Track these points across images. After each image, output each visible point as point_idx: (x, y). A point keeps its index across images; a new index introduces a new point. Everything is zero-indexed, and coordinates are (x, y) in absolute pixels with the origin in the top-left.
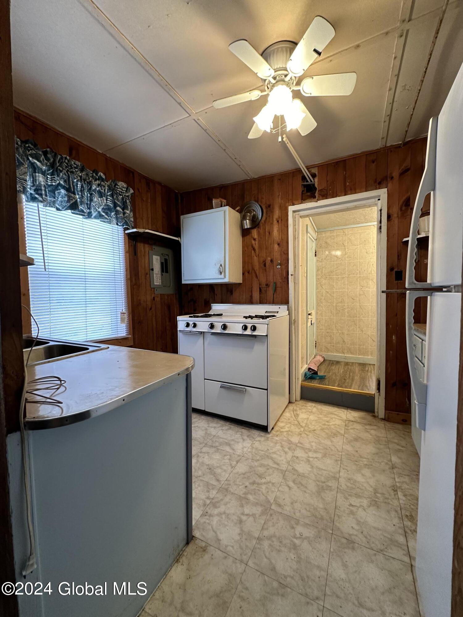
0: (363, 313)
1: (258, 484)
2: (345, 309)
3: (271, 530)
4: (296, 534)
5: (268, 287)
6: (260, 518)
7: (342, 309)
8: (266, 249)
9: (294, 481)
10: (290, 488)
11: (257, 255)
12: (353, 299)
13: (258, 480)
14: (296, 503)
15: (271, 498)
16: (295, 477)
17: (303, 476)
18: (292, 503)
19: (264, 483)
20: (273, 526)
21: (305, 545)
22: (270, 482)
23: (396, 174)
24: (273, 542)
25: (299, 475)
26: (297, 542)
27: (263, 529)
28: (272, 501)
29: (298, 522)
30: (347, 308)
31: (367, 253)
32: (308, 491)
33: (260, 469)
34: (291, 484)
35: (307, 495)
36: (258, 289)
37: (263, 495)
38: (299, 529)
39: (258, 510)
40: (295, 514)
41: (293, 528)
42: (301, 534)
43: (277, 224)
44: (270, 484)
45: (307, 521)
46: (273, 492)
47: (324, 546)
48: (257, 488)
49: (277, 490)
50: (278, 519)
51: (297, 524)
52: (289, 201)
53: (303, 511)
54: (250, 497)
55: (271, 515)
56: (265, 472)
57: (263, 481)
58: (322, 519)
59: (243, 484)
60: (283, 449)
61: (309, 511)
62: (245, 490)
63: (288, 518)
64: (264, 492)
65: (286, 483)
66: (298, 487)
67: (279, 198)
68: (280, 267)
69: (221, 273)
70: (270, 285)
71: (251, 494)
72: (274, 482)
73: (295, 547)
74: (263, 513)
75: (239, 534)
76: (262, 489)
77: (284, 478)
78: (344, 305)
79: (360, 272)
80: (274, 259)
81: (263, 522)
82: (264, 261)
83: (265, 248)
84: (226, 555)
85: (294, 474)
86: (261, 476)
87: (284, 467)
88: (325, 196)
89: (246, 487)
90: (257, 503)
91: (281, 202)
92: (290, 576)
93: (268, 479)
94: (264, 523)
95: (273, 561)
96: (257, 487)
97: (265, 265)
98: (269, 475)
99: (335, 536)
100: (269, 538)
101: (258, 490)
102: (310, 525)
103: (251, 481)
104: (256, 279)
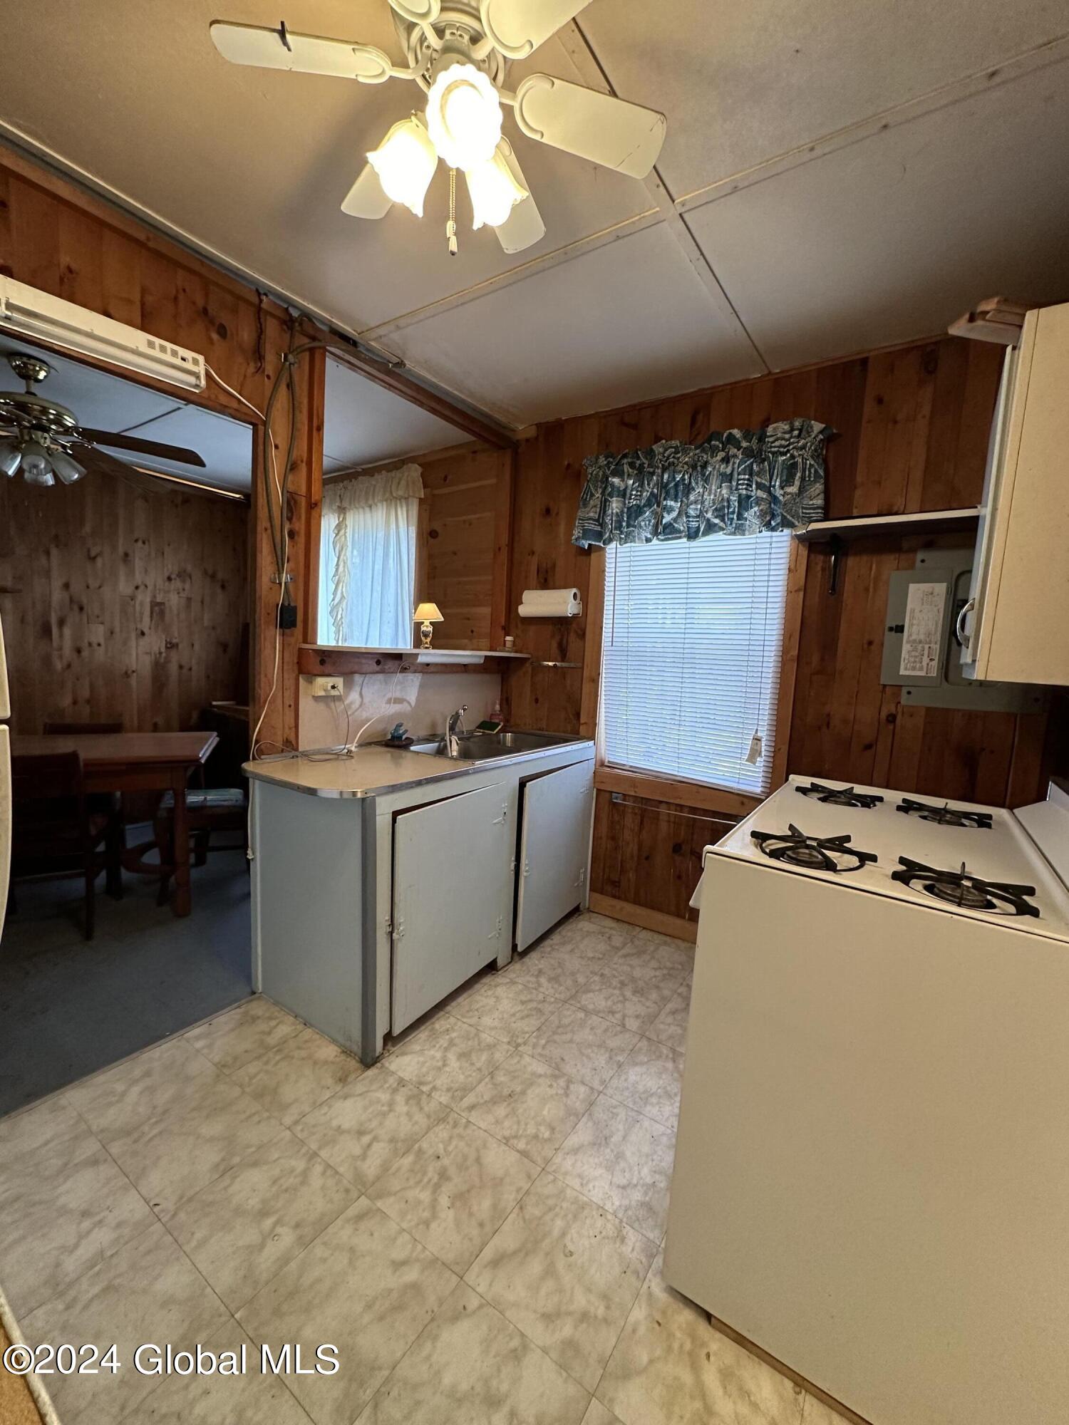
1: (437, 1187)
4: (282, 1226)
6: (352, 1168)
13: (447, 1189)
15: (388, 1205)
18: (352, 1250)
19: (435, 1200)
20: (323, 1188)
21: (252, 1236)
22: (434, 1216)
24: (295, 1177)
26: (269, 1222)
27: (328, 1166)
28: (379, 1204)
29: (304, 1243)
37: (404, 1189)
38: (287, 1237)
40: (325, 1244)
41: (297, 1226)
42: (276, 1238)
44: (426, 1214)
45: (293, 1265)
46: (403, 1214)
47: (225, 1278)
48: (426, 1180)
49: (405, 1225)
50: (331, 1201)
51: (300, 1238)
55: (347, 1191)
56: (471, 1215)
57: (444, 1201)
58: (277, 1312)
61: (311, 1286)
63: (322, 1225)
65: (417, 1260)
66: (390, 1291)
71: (415, 1163)
74: (359, 1177)
76: (421, 1191)
77: (434, 1263)
81: (341, 1170)
86: (460, 1198)
89: (439, 1157)
90: (387, 1171)
94: (337, 1173)
99: (223, 1319)
100: (305, 1174)
102: (281, 1268)
103: (452, 1171)
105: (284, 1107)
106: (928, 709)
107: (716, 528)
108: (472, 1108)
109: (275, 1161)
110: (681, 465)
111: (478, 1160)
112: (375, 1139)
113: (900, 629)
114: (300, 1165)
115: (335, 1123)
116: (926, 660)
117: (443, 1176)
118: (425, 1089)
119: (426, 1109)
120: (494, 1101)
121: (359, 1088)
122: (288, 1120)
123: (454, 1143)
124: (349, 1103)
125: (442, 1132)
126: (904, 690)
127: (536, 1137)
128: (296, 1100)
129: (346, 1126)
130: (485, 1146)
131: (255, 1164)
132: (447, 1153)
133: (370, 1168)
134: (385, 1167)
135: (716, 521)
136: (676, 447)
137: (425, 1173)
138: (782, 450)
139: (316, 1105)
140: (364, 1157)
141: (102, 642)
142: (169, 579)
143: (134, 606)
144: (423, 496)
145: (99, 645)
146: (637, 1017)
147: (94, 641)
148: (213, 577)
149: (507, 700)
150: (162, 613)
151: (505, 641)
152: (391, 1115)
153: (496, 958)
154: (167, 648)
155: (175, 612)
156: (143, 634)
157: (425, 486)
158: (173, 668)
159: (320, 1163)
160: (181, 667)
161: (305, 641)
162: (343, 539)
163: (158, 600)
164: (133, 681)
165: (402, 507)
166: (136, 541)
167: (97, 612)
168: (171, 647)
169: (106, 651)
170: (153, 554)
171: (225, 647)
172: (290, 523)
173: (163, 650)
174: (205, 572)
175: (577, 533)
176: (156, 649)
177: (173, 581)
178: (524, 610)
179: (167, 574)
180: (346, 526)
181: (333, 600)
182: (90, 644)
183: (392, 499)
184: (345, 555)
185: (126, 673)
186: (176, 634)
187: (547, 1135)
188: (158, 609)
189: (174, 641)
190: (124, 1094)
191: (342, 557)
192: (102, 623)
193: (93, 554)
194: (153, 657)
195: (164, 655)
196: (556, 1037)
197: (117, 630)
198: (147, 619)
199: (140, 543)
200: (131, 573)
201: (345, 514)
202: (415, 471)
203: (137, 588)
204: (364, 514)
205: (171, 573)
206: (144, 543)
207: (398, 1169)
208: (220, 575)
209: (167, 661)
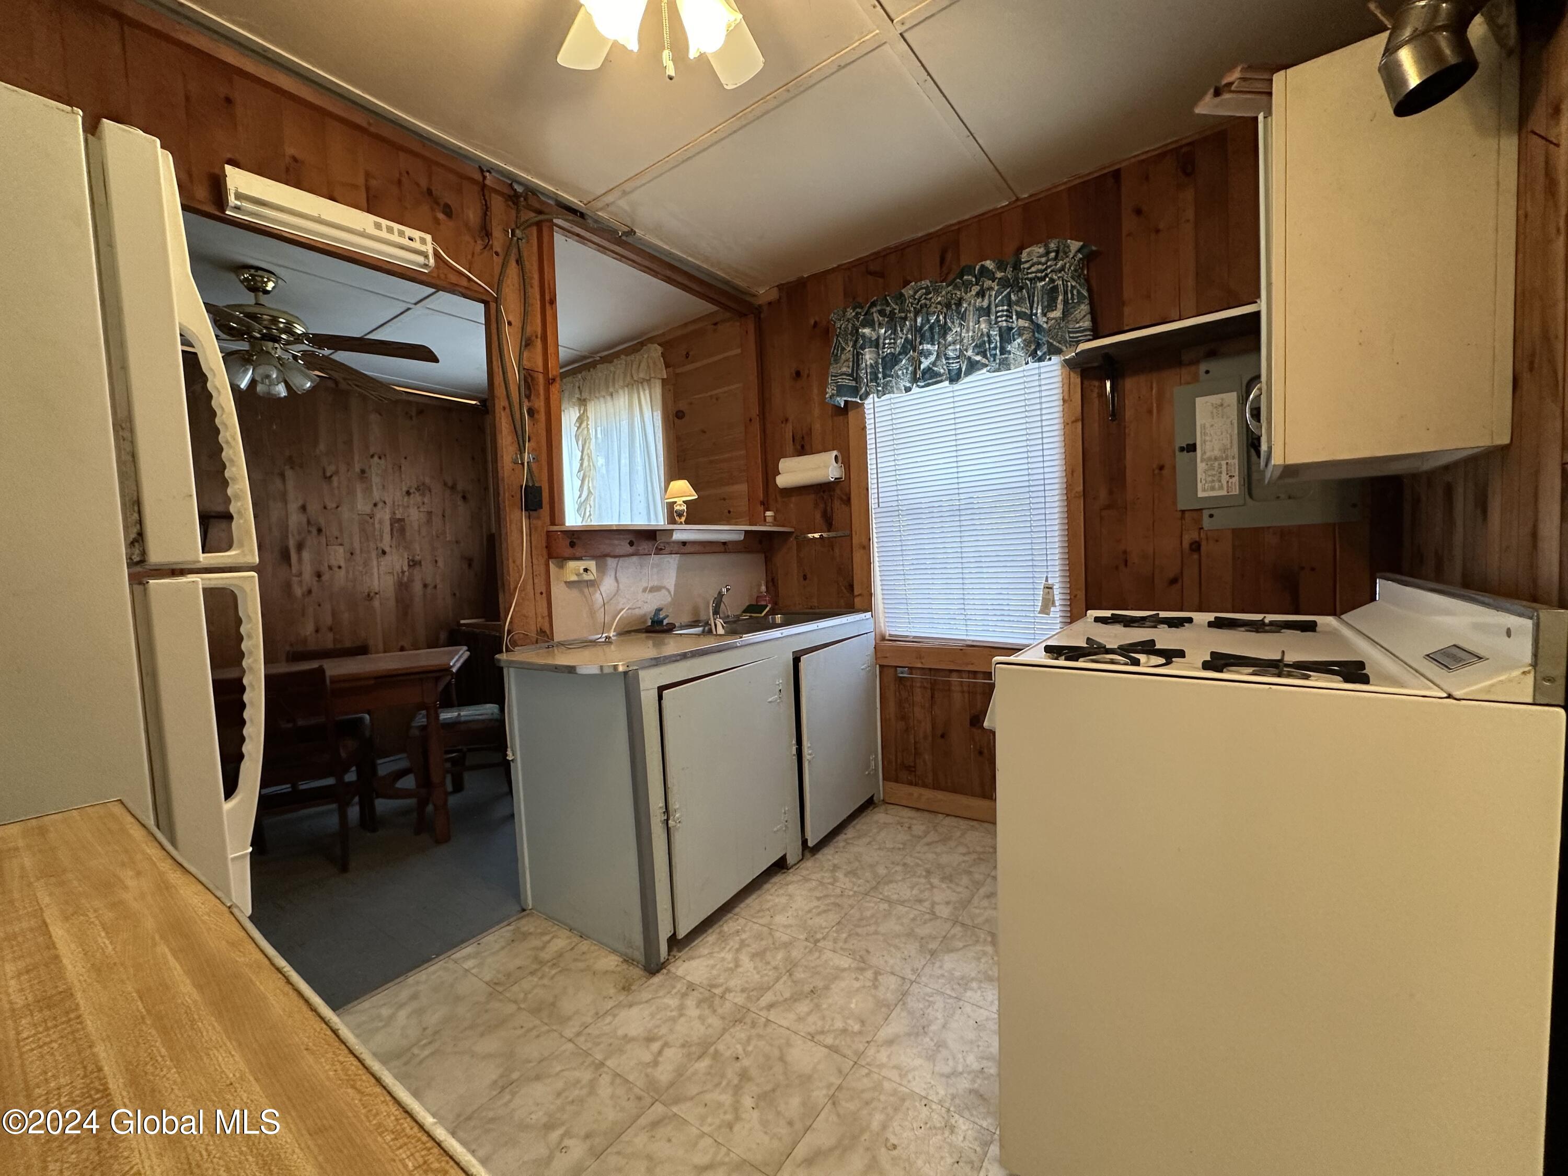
1: (739, 1087)
3: (605, 1091)
4: (570, 1138)
13: (752, 1089)
15: (685, 1110)
18: (649, 1157)
19: (737, 1102)
20: (614, 1097)
21: (540, 1150)
22: (738, 1118)
24: (582, 1088)
26: (555, 1135)
27: (617, 1075)
28: (675, 1109)
29: (595, 1152)
37: (701, 1093)
38: (577, 1150)
40: (618, 1154)
41: (588, 1137)
42: (564, 1150)
44: (729, 1117)
46: (703, 1118)
48: (725, 1082)
49: (705, 1129)
50: (623, 1110)
51: (592, 1149)
54: (704, 1064)
55: (640, 1099)
56: (779, 1114)
57: (747, 1102)
62: (728, 1055)
63: (615, 1133)
64: (710, 1097)
65: (723, 1163)
71: (712, 1066)
72: (737, 1129)
76: (720, 1094)
81: (632, 1079)
84: (601, 1014)
86: (765, 1098)
89: (737, 1059)
90: (681, 1075)
92: (510, 1101)
93: (752, 1116)
94: (627, 1081)
95: (549, 1080)
96: (730, 1082)
98: (765, 1123)
100: (592, 1084)
101: (720, 1084)
103: (754, 1072)
105: (564, 1020)
106: (1237, 533)
107: (979, 366)
108: (771, 1006)
109: (557, 1074)
110: (933, 305)
111: (782, 1059)
112: (666, 1045)
113: (1192, 448)
114: (586, 1076)
115: (620, 1033)
116: (1225, 478)
117: (744, 1076)
118: (717, 991)
119: (720, 1011)
120: (795, 998)
121: (646, 995)
122: (569, 1032)
123: (753, 1042)
124: (634, 1011)
125: (740, 1032)
126: (1206, 514)
127: (844, 1031)
128: (577, 1012)
129: (633, 1033)
130: (789, 1044)
131: (538, 1078)
132: (747, 1054)
133: (664, 1074)
134: (680, 1073)
135: (978, 358)
136: (927, 288)
137: (723, 1076)
138: (1039, 275)
139: (598, 1016)
140: (655, 1063)
141: (342, 564)
142: (408, 493)
143: (373, 524)
144: (665, 377)
145: (340, 567)
146: (948, 903)
147: (334, 563)
148: (453, 488)
149: (773, 580)
150: (402, 530)
151: (765, 517)
152: (683, 1019)
153: (785, 855)
154: (409, 565)
155: (416, 528)
156: (384, 553)
157: (667, 366)
158: (417, 587)
159: (607, 1073)
160: (425, 586)
161: (553, 523)
162: (585, 432)
163: (398, 516)
164: (376, 603)
165: (644, 390)
166: (372, 456)
167: (336, 533)
168: (414, 565)
169: (347, 572)
170: (390, 470)
171: (470, 562)
172: (529, 401)
173: (406, 568)
174: (445, 484)
175: (830, 391)
176: (398, 568)
177: (412, 496)
178: (782, 481)
179: (405, 489)
180: (588, 417)
181: (580, 497)
182: (330, 568)
183: (634, 384)
184: (589, 448)
185: (369, 595)
186: (418, 552)
187: (857, 1028)
188: (399, 526)
189: (417, 558)
190: (392, 1017)
191: (585, 452)
192: (341, 545)
193: (328, 474)
194: (396, 577)
195: (407, 574)
196: (859, 930)
197: (358, 551)
198: (387, 537)
199: (376, 458)
200: (368, 490)
201: (586, 405)
202: (656, 351)
203: (375, 505)
204: (605, 403)
205: (410, 487)
206: (380, 458)
207: (694, 1074)
208: (460, 487)
209: (411, 580)
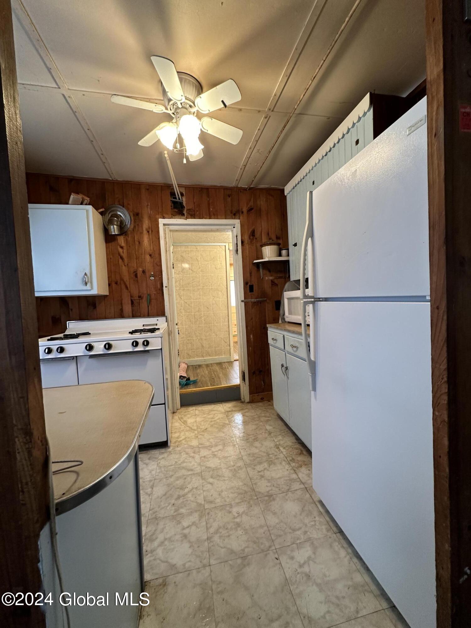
0: (216, 320)
1: (183, 496)
2: (202, 317)
3: (215, 525)
4: (234, 516)
5: (142, 299)
6: (201, 522)
7: (199, 317)
8: (136, 259)
9: (212, 477)
10: (211, 484)
11: (126, 264)
12: (208, 308)
13: (182, 493)
14: (222, 493)
15: (201, 500)
16: (211, 473)
17: (217, 469)
18: (220, 495)
19: (188, 492)
20: (214, 521)
21: (245, 518)
22: (193, 488)
23: (245, 210)
24: (221, 533)
25: (214, 470)
26: (238, 520)
27: (207, 529)
28: (203, 503)
29: (231, 506)
30: (203, 316)
31: (216, 268)
32: (226, 479)
33: (178, 482)
34: (211, 480)
35: (227, 482)
36: (130, 302)
37: (193, 502)
38: (235, 510)
39: (195, 517)
40: (226, 501)
41: (230, 512)
42: (238, 513)
43: (147, 234)
44: (194, 490)
45: (237, 501)
46: (199, 495)
47: (256, 510)
48: (185, 500)
49: (202, 492)
50: (216, 513)
51: (231, 508)
52: (158, 213)
53: (231, 495)
54: (183, 511)
55: (208, 514)
56: (184, 482)
57: (186, 490)
58: (246, 492)
59: (169, 504)
60: (189, 456)
61: (235, 493)
62: (173, 508)
63: (222, 507)
64: (192, 499)
65: (207, 482)
66: (218, 480)
67: (148, 208)
68: (153, 278)
69: (86, 284)
70: (143, 297)
71: (182, 508)
72: (196, 486)
73: (238, 525)
74: (201, 517)
75: (190, 547)
76: (189, 497)
77: (203, 479)
78: (201, 314)
79: (211, 284)
80: (147, 271)
81: (205, 523)
82: (134, 272)
83: (135, 257)
84: (187, 572)
85: (209, 471)
86: (182, 488)
87: (198, 470)
88: (193, 216)
89: (173, 504)
90: (191, 512)
91: (151, 212)
92: (246, 547)
93: (190, 487)
94: (207, 524)
95: (229, 546)
96: (183, 499)
97: (136, 276)
98: (189, 483)
99: (260, 499)
100: (217, 532)
101: (186, 501)
102: (240, 502)
103: (175, 496)
104: (127, 291)
109: (224, 548)
111: (165, 495)
114: (216, 538)
117: (179, 497)
123: (163, 506)
134: (191, 514)
137: (182, 502)
140: (194, 523)
207: (189, 510)
